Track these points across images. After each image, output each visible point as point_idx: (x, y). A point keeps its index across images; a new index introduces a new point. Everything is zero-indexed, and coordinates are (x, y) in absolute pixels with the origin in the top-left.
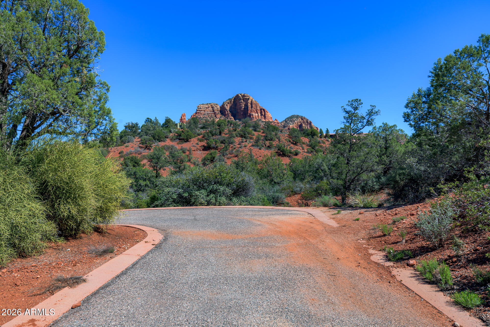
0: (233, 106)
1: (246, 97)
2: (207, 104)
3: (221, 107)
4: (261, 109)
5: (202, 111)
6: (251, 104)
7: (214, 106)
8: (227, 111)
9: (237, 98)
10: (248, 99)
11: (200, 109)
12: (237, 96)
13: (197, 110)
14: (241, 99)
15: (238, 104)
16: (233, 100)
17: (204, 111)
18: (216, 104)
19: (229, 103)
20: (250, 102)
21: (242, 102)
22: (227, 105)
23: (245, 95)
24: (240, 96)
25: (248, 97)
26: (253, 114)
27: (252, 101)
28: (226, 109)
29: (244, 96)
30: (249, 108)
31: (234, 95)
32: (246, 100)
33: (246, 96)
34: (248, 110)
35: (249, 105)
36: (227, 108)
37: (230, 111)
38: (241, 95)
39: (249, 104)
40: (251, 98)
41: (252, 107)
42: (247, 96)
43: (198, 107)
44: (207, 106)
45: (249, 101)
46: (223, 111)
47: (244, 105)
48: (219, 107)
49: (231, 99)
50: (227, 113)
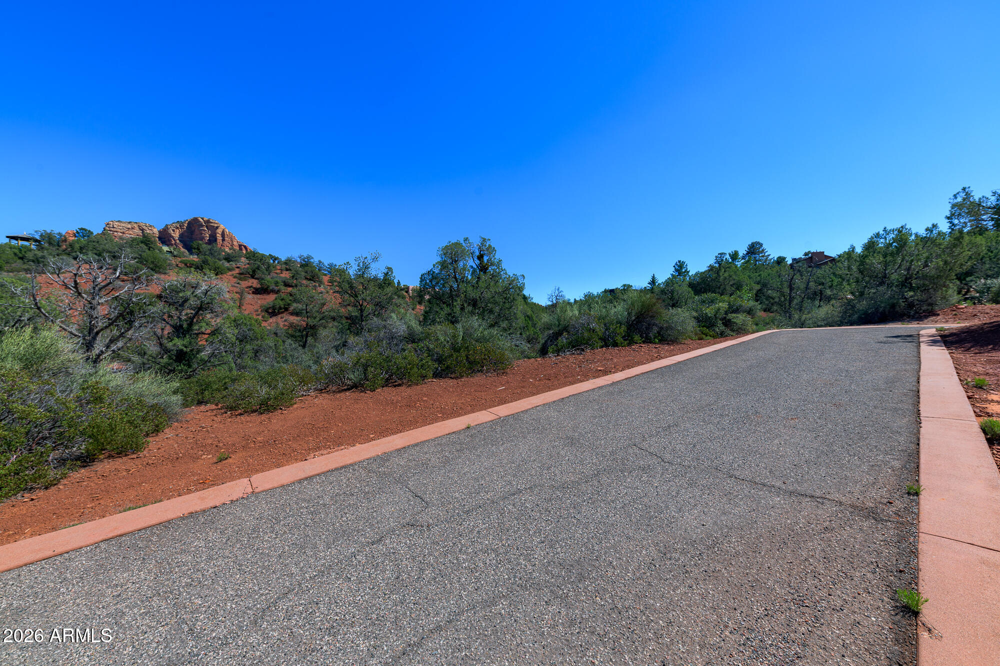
0: (186, 234)
1: (212, 224)
2: (129, 223)
3: (160, 232)
4: (240, 246)
5: (116, 232)
6: (223, 235)
7: (144, 227)
8: (175, 240)
9: (194, 223)
10: (217, 228)
11: (113, 229)
12: (196, 219)
13: (106, 230)
14: (202, 226)
15: (197, 232)
16: (186, 225)
17: (123, 233)
18: (151, 226)
19: (177, 228)
20: (220, 233)
21: (205, 230)
22: (173, 231)
24: (201, 220)
25: (216, 225)
27: (223, 232)
28: (173, 237)
29: (208, 222)
30: (218, 241)
31: (189, 218)
32: (213, 229)
33: (212, 223)
34: (216, 243)
35: (219, 237)
36: (174, 235)
37: (180, 241)
38: (203, 219)
39: (218, 235)
40: (222, 227)
41: (223, 240)
42: (215, 223)
43: (108, 224)
44: (129, 226)
45: (219, 231)
46: (164, 237)
47: (208, 236)
48: (156, 231)
49: (182, 223)
50: (173, 242)
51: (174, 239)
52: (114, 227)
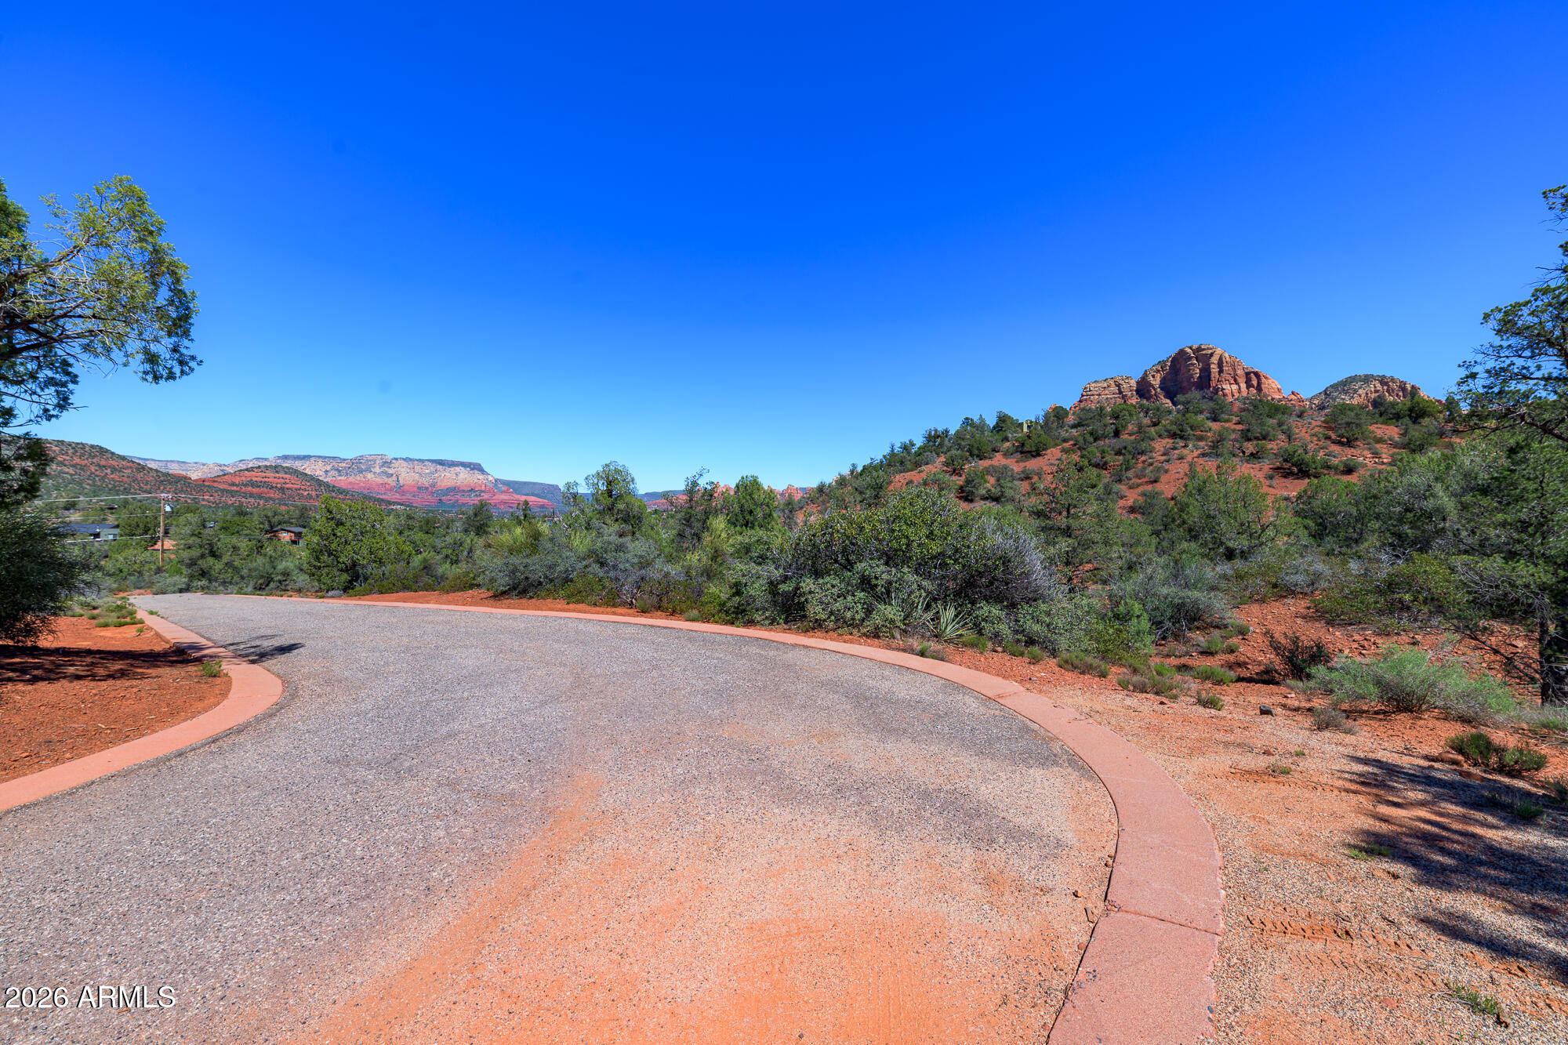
0: (1169, 377)
1: (1204, 352)
2: (1106, 380)
3: (1137, 383)
4: (1248, 374)
5: (1093, 395)
6: (1220, 363)
7: (1121, 382)
8: (1155, 389)
9: (1180, 358)
10: (1212, 355)
11: (1090, 393)
12: (1182, 352)
13: (1083, 396)
14: (1190, 358)
15: (1183, 370)
16: (1169, 364)
17: (1099, 395)
18: (1127, 378)
19: (1158, 371)
20: (1216, 362)
21: (1193, 364)
22: (1153, 376)
23: (1203, 347)
24: (1189, 350)
25: (1210, 352)
26: (1224, 387)
27: (1221, 359)
28: (1152, 386)
29: (1199, 349)
30: (1213, 375)
31: (1173, 352)
32: (1206, 359)
33: (1204, 349)
34: (1210, 380)
35: (1214, 369)
36: (1153, 383)
37: (1161, 388)
38: (1191, 348)
39: (1212, 366)
40: (1219, 351)
41: (1221, 371)
42: (1208, 349)
43: (1085, 388)
44: (1105, 385)
45: (1215, 360)
46: (1143, 389)
47: (1198, 371)
48: (1133, 383)
49: (1164, 362)
50: (1153, 392)
52: (1090, 391)
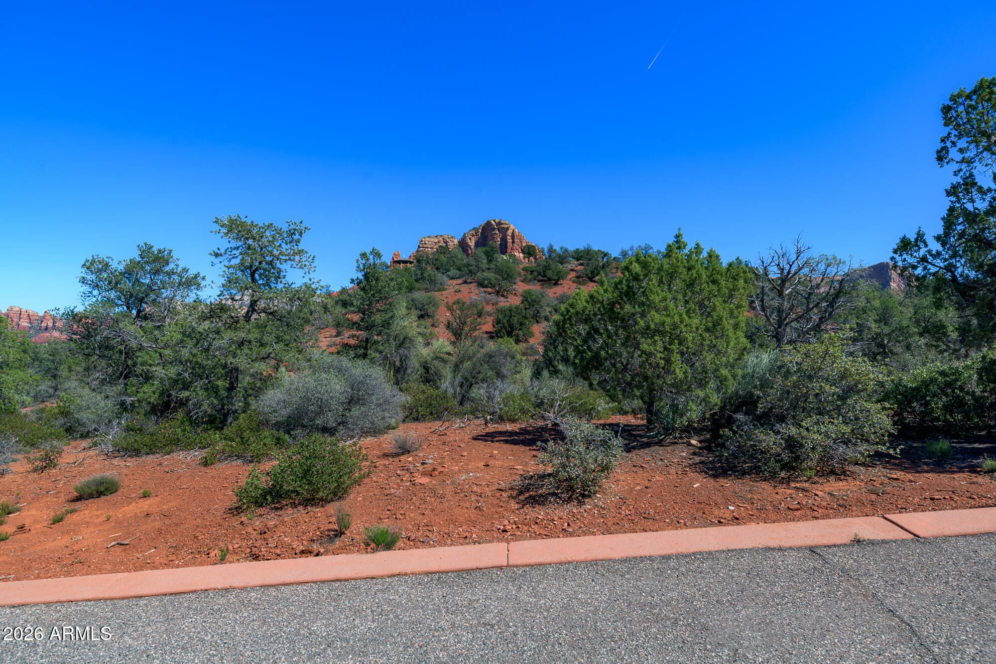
0: (480, 241)
1: (503, 226)
2: (437, 236)
3: (459, 242)
5: (427, 248)
6: (513, 236)
7: (448, 240)
9: (487, 227)
10: (508, 229)
11: (424, 246)
12: (489, 223)
13: (419, 247)
14: (494, 229)
15: (490, 237)
16: (480, 231)
17: (432, 248)
18: (452, 237)
19: (473, 236)
20: (510, 234)
21: (496, 234)
22: (470, 239)
23: (502, 222)
24: (493, 223)
25: (506, 226)
26: (516, 254)
27: (513, 233)
28: (469, 246)
29: (499, 223)
30: (508, 244)
31: (483, 222)
32: (504, 231)
33: (503, 224)
34: (507, 247)
35: (510, 240)
36: (470, 244)
37: (476, 249)
38: (494, 221)
39: (508, 237)
40: (512, 227)
41: (513, 242)
42: (505, 224)
43: (421, 241)
44: (436, 240)
45: (509, 232)
46: (463, 248)
47: (499, 240)
48: (456, 242)
49: (477, 229)
50: (470, 252)
51: (470, 248)
52: (425, 244)
